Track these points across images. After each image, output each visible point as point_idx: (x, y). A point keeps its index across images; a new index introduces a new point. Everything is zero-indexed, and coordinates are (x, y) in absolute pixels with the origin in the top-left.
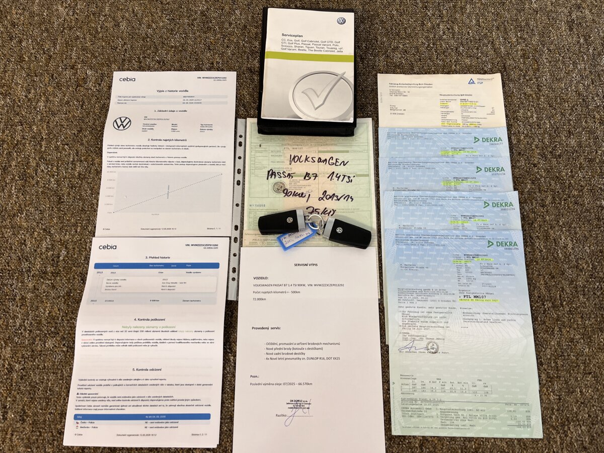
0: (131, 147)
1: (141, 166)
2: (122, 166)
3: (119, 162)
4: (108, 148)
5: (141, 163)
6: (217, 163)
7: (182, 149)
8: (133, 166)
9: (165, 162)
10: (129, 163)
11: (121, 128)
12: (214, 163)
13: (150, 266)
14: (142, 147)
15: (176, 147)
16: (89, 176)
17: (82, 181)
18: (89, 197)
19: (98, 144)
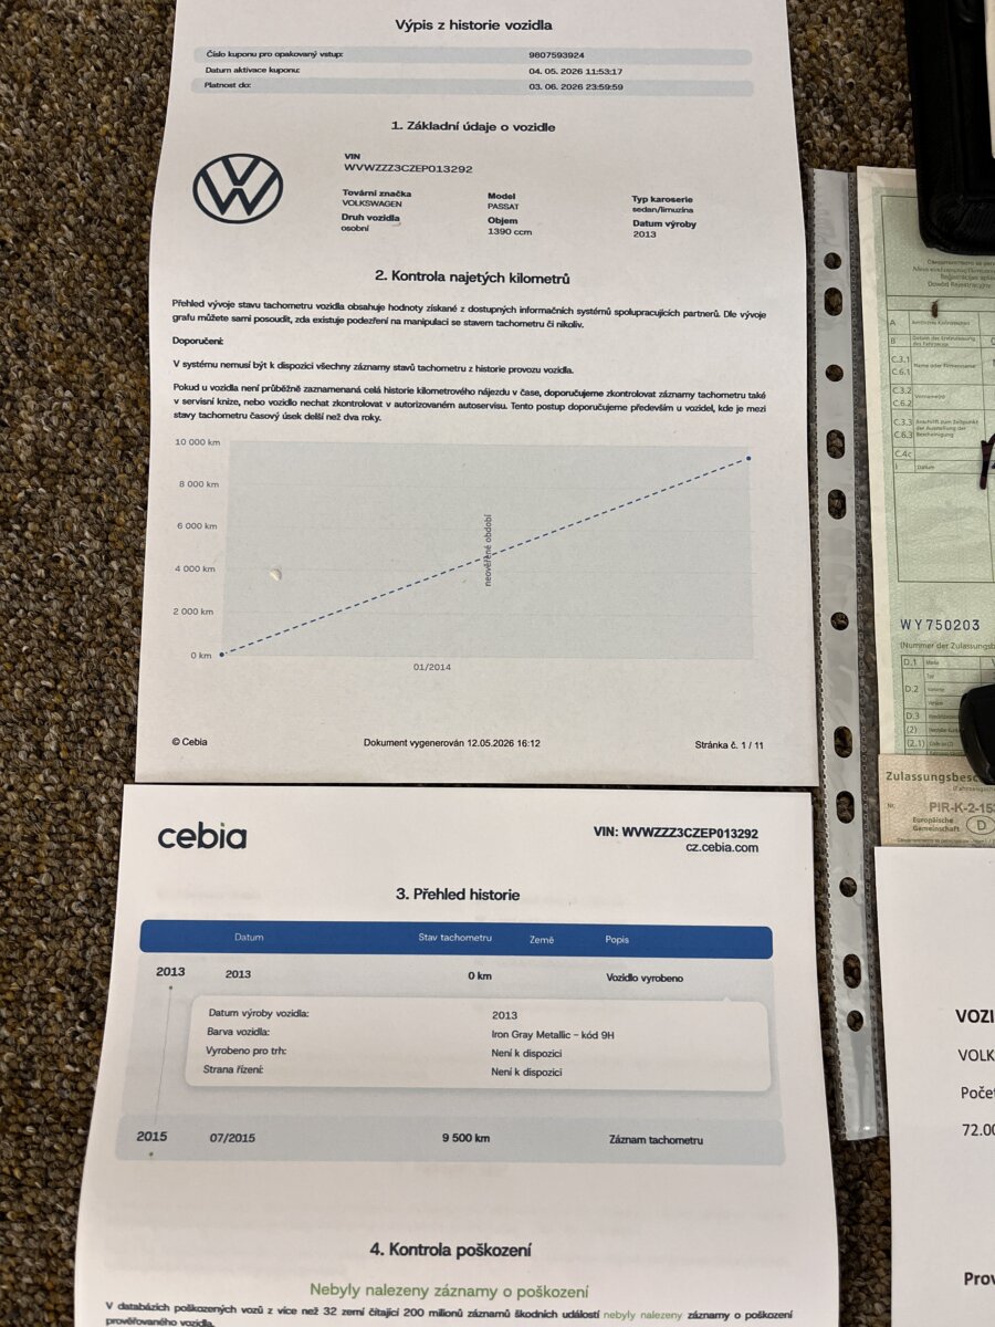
0: (293, 314)
1: (343, 411)
2: (247, 410)
3: (232, 388)
4: (176, 318)
5: (343, 397)
6: (724, 402)
7: (551, 324)
8: (304, 410)
9: (464, 392)
10: (285, 396)
11: (236, 210)
12: (708, 402)
13: (423, 937)
14: (346, 314)
15: (517, 317)
16: (87, 462)
17: (50, 489)
18: (93, 574)
19: (120, 295)
